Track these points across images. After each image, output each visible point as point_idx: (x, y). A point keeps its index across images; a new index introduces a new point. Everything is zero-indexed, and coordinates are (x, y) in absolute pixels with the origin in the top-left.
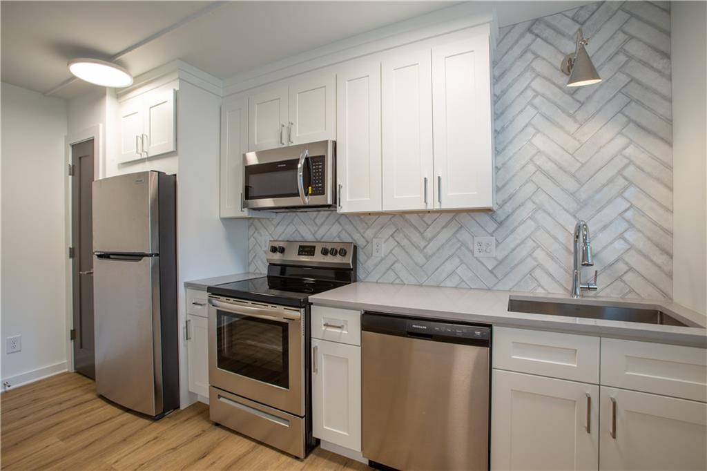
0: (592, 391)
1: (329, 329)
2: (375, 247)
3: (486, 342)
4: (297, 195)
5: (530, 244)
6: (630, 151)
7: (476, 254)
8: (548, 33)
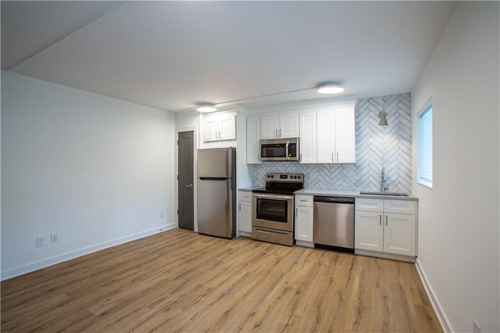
0: (382, 214)
1: (302, 202)
2: (311, 176)
3: (353, 203)
4: (285, 156)
5: (368, 175)
6: (400, 145)
7: (349, 178)
8: (374, 103)
